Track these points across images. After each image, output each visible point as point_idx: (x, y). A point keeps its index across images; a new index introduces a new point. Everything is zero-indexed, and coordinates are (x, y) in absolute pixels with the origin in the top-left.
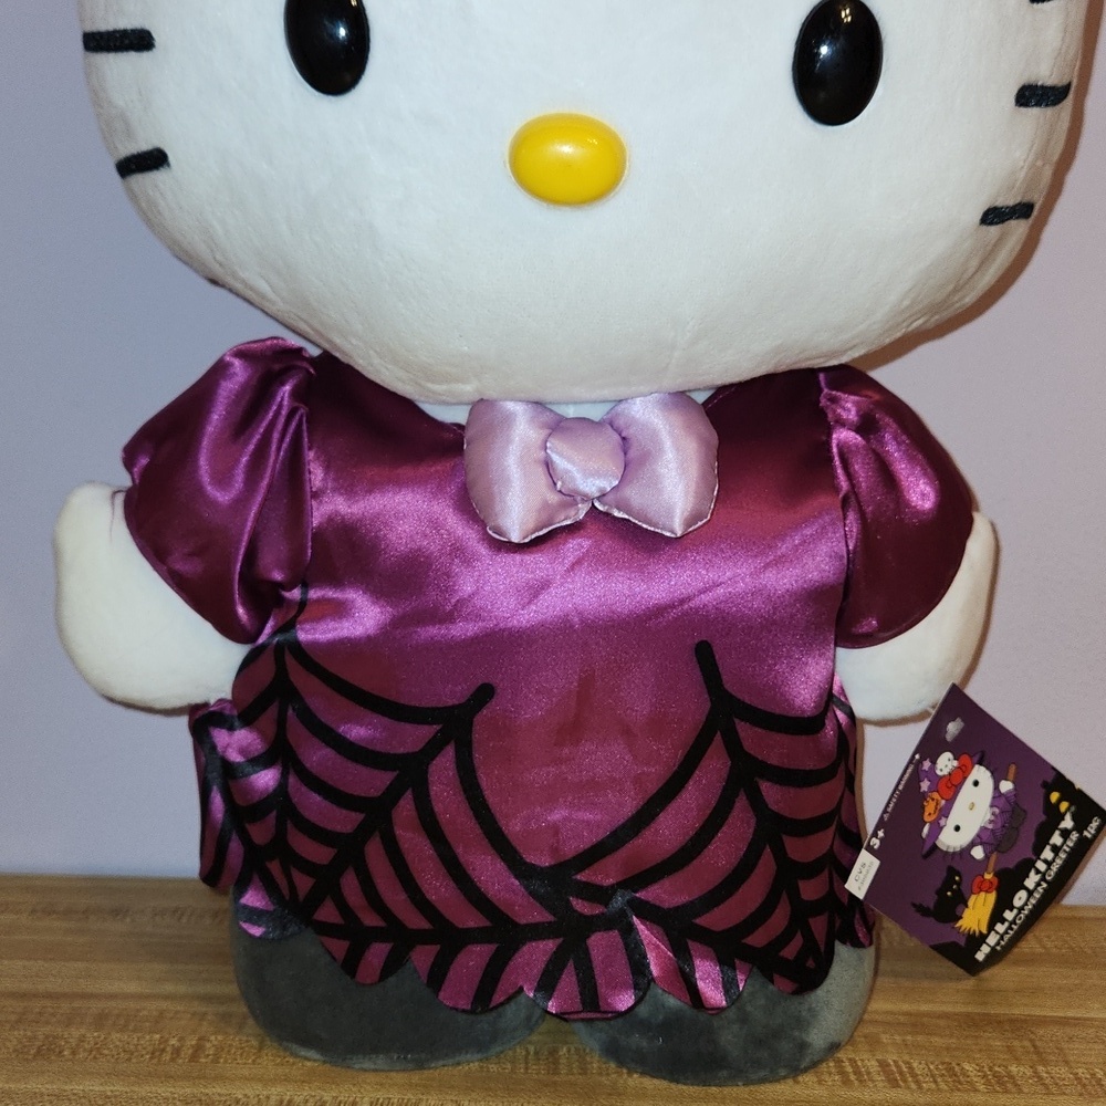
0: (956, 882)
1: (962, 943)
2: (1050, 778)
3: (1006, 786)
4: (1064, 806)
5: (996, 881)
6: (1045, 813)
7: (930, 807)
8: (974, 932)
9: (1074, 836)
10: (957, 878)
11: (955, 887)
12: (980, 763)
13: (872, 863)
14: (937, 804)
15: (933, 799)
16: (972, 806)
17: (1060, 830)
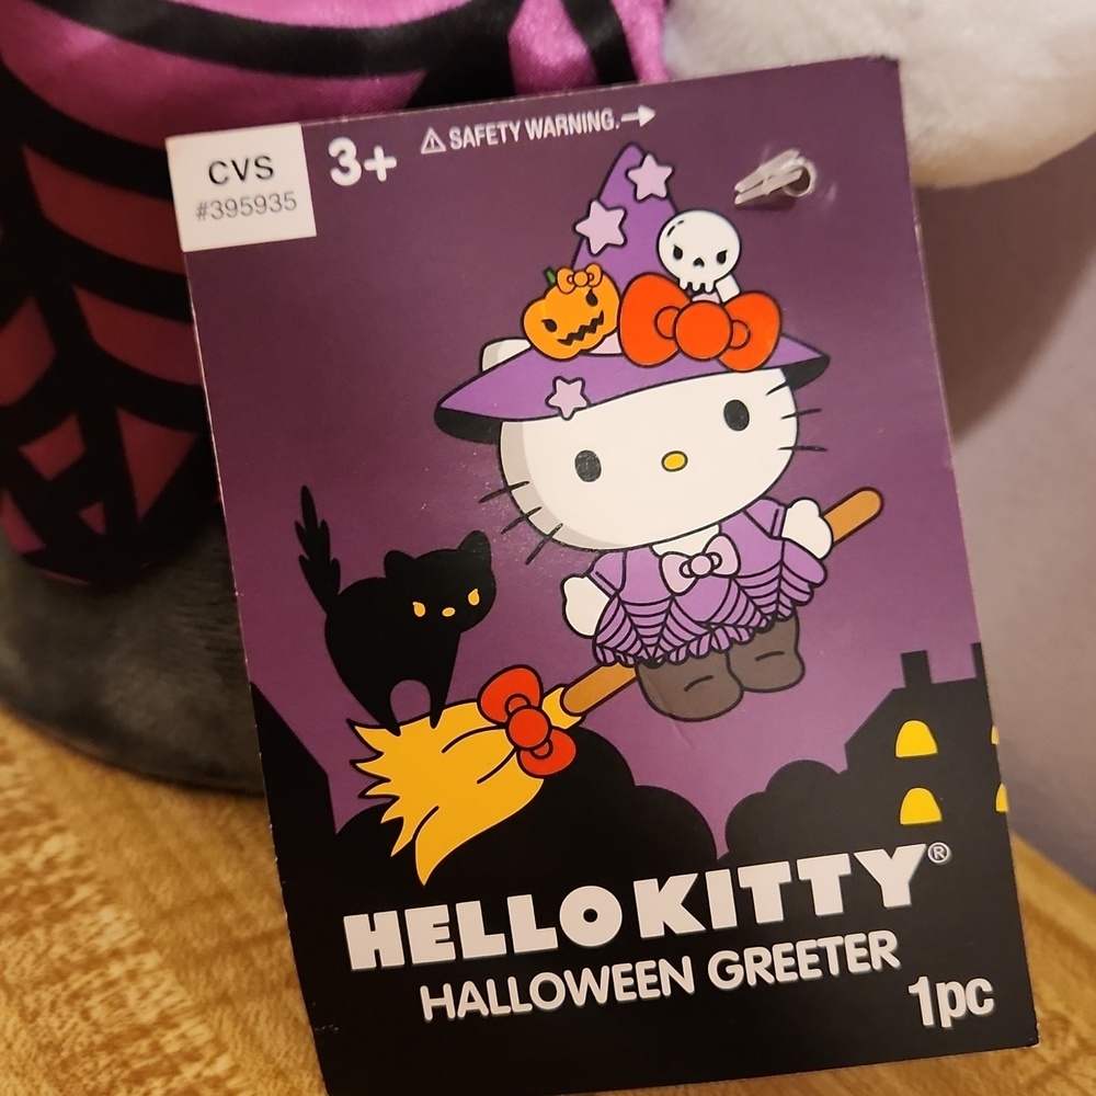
0: (461, 605)
1: (344, 810)
2: (948, 668)
3: (807, 527)
4: (919, 807)
5: (565, 753)
6: (852, 747)
7: (564, 306)
8: (397, 824)
9: (882, 949)
10: (474, 598)
11: (449, 612)
12: (796, 377)
13: (284, 201)
14: (592, 328)
15: (592, 300)
16: (674, 461)
17: (855, 863)
